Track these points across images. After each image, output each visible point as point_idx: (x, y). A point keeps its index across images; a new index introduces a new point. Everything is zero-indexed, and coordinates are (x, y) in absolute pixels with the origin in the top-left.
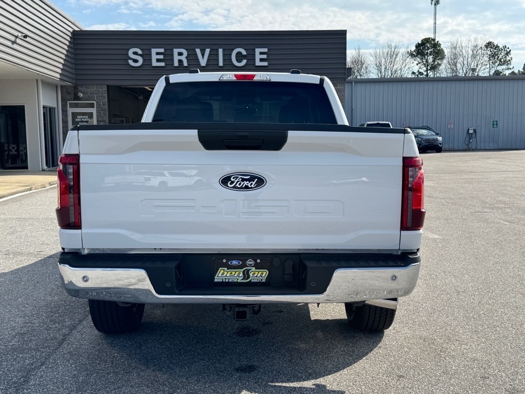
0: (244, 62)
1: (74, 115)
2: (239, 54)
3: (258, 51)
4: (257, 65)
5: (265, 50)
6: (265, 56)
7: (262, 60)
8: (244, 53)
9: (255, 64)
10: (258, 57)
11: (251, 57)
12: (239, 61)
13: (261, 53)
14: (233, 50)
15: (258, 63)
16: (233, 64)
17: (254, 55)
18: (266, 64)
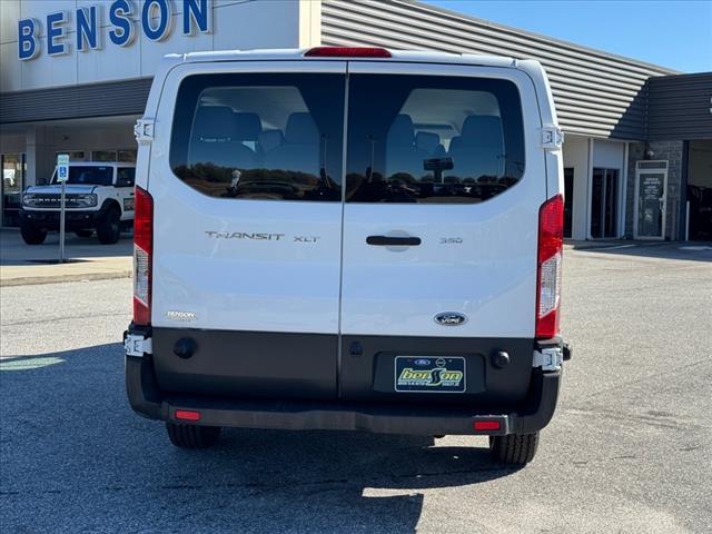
1: (643, 177)
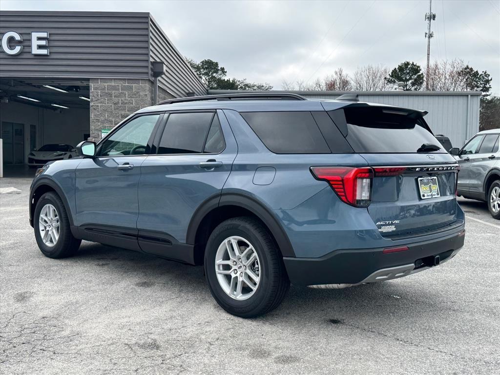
0: (18, 49)
2: (11, 40)
3: (35, 35)
4: (34, 52)
5: (44, 35)
6: (43, 43)
7: (40, 47)
8: (18, 37)
9: (30, 52)
10: (35, 43)
11: (25, 43)
12: (11, 47)
13: (39, 39)
14: (3, 34)
15: (35, 51)
16: (4, 52)
17: (30, 40)
18: (44, 52)
